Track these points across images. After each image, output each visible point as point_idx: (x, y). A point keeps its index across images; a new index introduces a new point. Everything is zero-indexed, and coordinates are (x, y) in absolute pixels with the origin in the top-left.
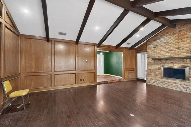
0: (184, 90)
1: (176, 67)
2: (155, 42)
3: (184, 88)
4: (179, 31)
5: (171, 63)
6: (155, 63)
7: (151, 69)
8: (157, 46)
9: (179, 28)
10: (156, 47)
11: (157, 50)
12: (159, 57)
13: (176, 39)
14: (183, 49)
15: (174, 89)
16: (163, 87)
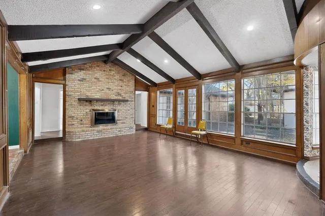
0: (119, 134)
1: (107, 111)
2: (80, 73)
3: (119, 131)
4: (110, 70)
5: (102, 105)
6: (80, 106)
7: (73, 115)
8: (85, 79)
9: (110, 67)
10: (82, 81)
11: (84, 86)
12: (87, 96)
13: (107, 78)
14: (112, 90)
15: (111, 136)
16: (100, 137)
